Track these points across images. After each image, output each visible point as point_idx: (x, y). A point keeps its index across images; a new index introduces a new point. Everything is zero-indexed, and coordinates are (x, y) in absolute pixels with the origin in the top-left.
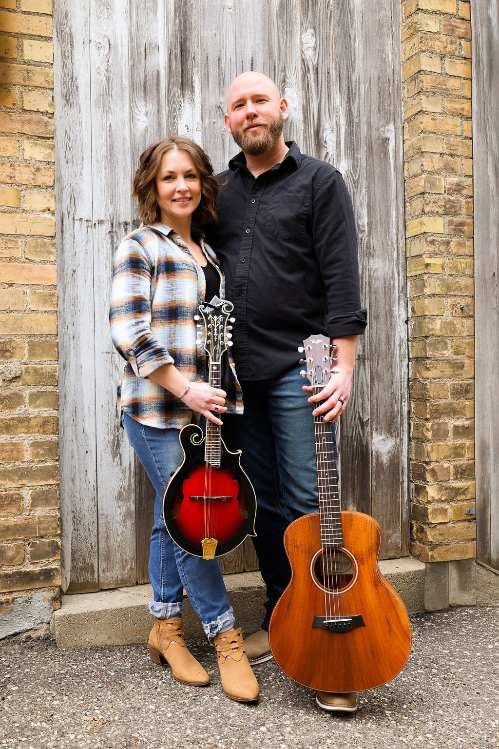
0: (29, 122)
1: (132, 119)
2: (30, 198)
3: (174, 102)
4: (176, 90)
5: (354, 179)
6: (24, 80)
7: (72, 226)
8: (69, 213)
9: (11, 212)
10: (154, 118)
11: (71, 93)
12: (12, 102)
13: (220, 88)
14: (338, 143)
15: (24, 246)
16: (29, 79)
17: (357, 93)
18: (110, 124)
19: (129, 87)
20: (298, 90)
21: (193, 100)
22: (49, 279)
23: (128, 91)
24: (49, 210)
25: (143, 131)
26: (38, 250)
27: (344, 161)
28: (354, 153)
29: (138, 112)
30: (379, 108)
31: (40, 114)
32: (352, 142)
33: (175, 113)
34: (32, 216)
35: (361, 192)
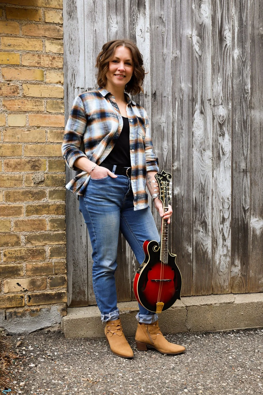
0: (48, 29)
1: (108, 26)
2: (49, 75)
3: (133, 15)
4: (135, 8)
5: (242, 61)
6: (46, 4)
7: (73, 92)
8: (72, 84)
9: (39, 84)
10: (121, 25)
11: (72, 12)
12: (38, 18)
13: (161, 6)
14: (233, 38)
15: (46, 104)
16: (49, 3)
17: (246, 6)
18: (96, 30)
19: (107, 6)
20: (209, 6)
21: (145, 14)
22: (60, 124)
23: (106, 9)
24: (60, 82)
25: (115, 34)
26: (54, 106)
27: (236, 49)
28: (243, 45)
29: (112, 22)
30: (259, 16)
31: (55, 25)
32: (242, 37)
33: (134, 22)
34: (50, 86)
35: (247, 69)
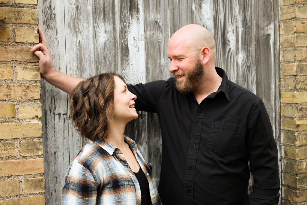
0: (20, 51)
1: (95, 36)
2: (23, 109)
3: (125, 22)
4: (127, 12)
5: (247, 65)
6: (16, 19)
7: (53, 120)
8: (51, 109)
9: (8, 122)
10: (111, 34)
11: (49, 20)
12: (7, 37)
13: (157, 8)
14: (237, 41)
15: (18, 146)
16: (19, 18)
17: (250, 4)
18: (80, 41)
19: (93, 13)
20: (211, 5)
21: (138, 18)
22: (38, 169)
23: (92, 15)
24: (37, 117)
25: (103, 45)
26: (30, 148)
27: (241, 53)
28: (247, 47)
29: (99, 30)
30: (264, 14)
31: (29, 45)
32: (246, 39)
33: (126, 29)
34: (24, 123)
35: (252, 74)
